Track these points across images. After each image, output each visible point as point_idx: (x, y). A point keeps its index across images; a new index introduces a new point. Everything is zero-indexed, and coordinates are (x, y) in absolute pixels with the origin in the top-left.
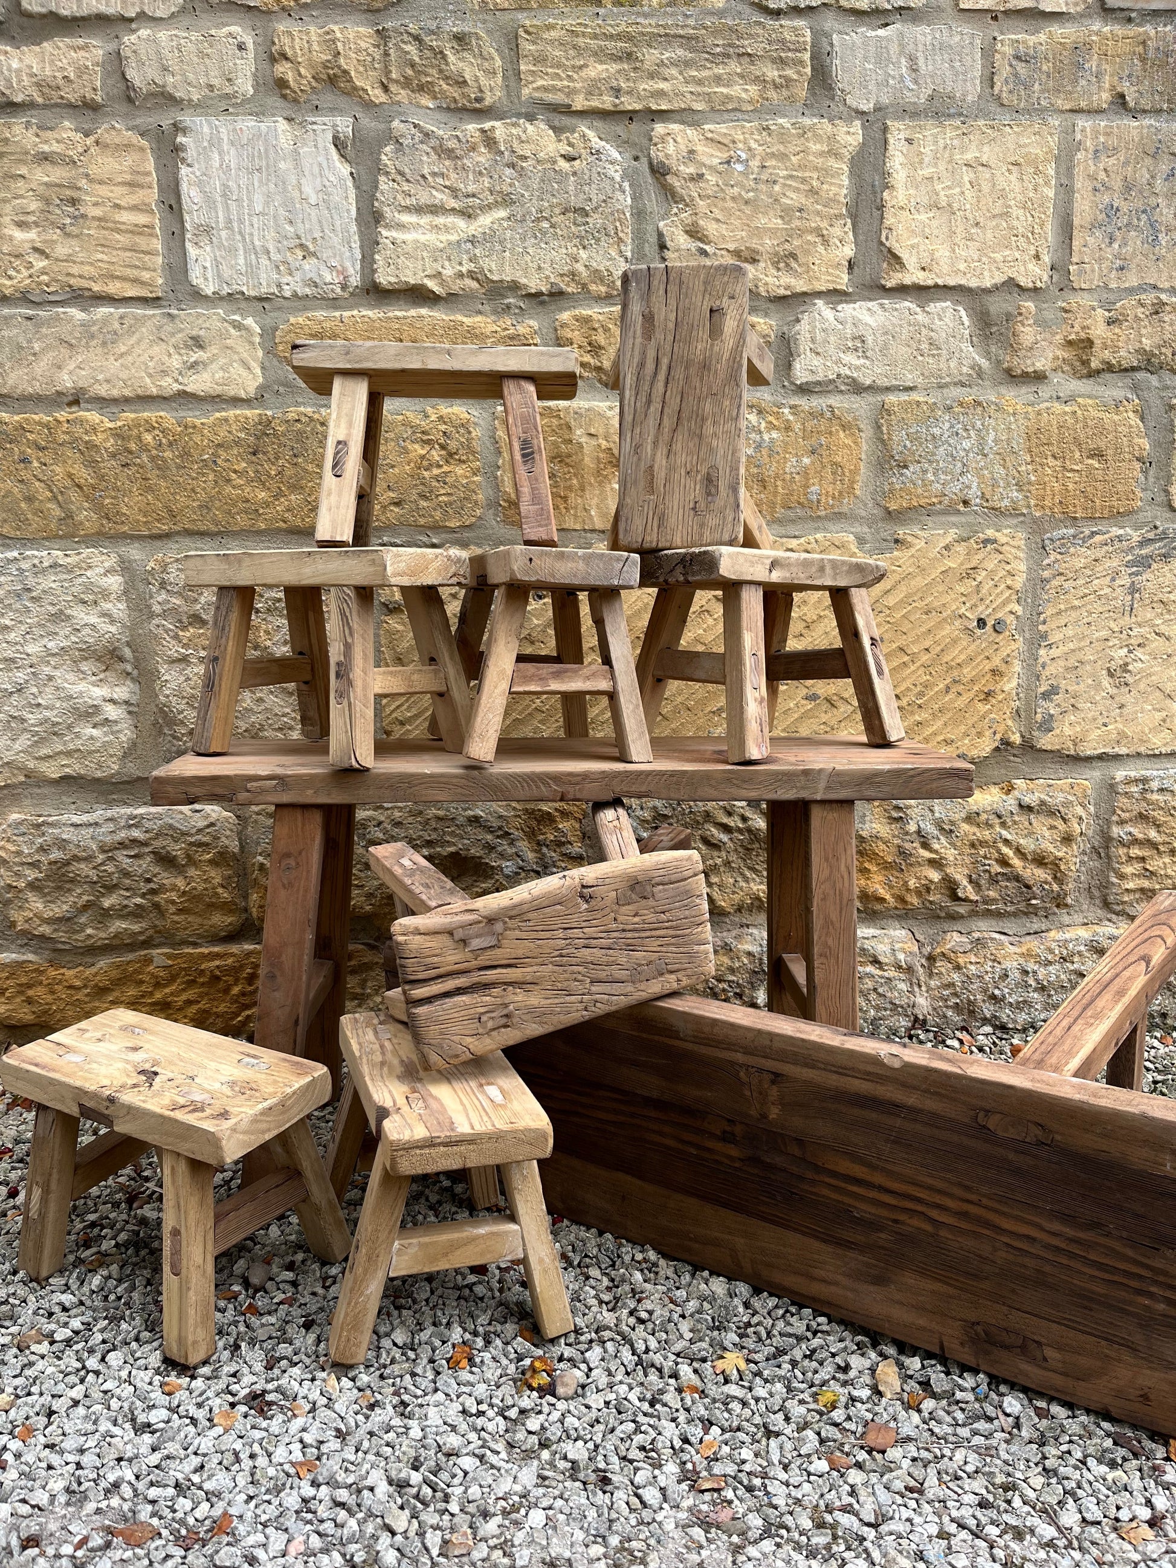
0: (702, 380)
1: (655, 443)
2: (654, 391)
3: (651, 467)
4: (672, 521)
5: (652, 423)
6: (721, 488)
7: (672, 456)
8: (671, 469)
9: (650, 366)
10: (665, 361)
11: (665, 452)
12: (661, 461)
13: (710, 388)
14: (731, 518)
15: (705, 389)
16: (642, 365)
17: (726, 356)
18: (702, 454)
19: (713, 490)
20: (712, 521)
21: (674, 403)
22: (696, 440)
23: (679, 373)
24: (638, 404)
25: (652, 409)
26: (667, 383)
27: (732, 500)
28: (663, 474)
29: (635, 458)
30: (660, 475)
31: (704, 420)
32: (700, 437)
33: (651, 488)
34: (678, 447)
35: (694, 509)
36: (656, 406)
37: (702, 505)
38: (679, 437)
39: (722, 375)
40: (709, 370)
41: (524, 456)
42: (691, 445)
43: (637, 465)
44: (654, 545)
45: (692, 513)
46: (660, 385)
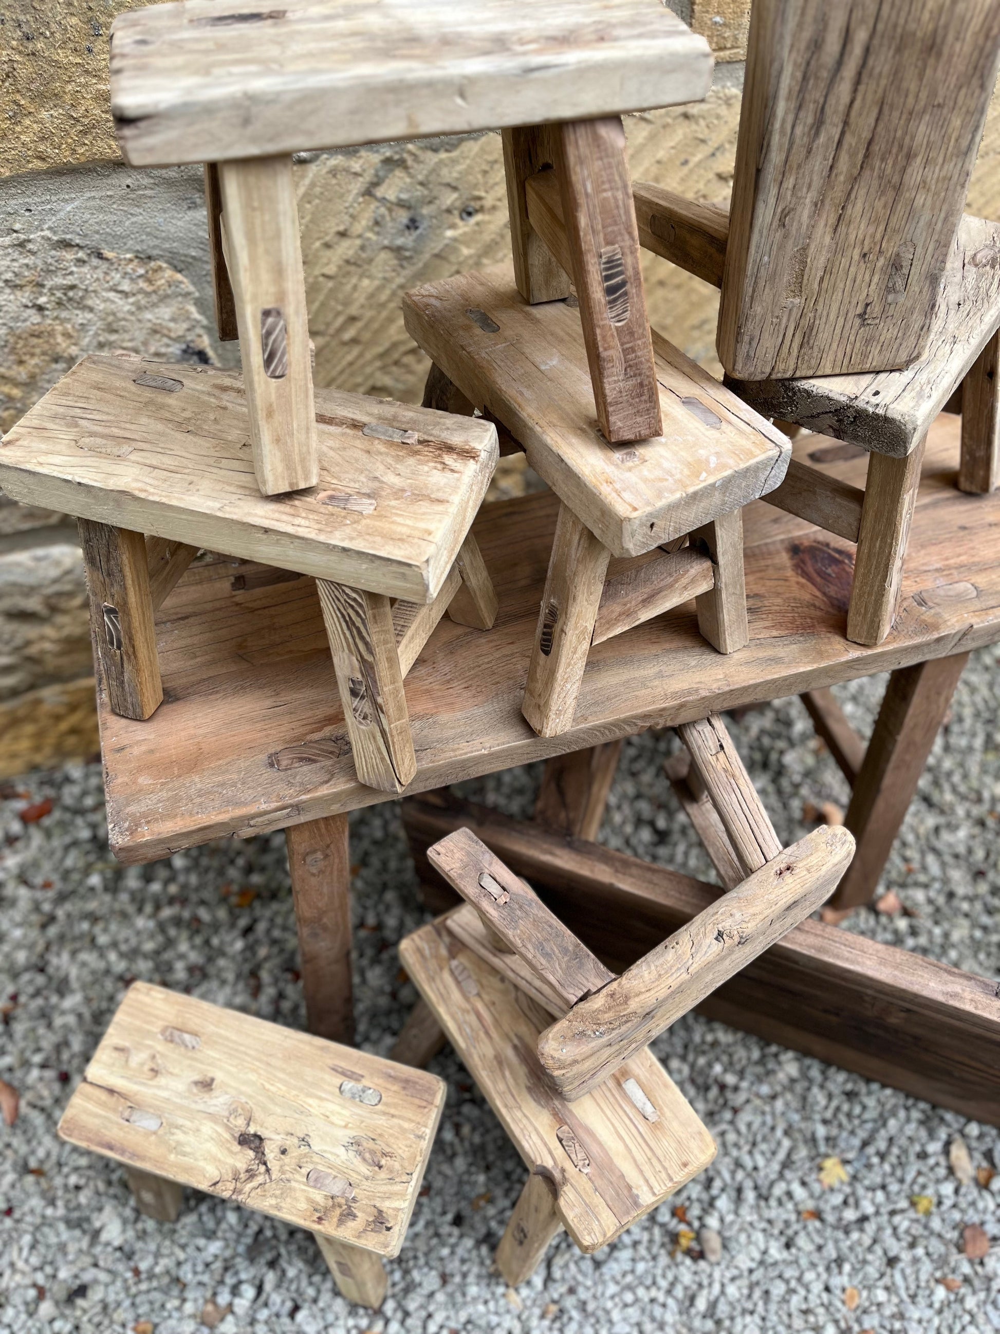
0: (921, 77)
1: (818, 206)
2: (832, 100)
3: (805, 249)
4: (823, 337)
5: (818, 164)
6: (913, 278)
7: (842, 229)
8: (838, 250)
9: (832, 45)
10: (861, 36)
11: (832, 220)
12: (823, 237)
13: (933, 93)
14: (917, 327)
15: (923, 95)
16: (816, 45)
17: (976, 23)
18: (894, 220)
19: (900, 283)
20: (887, 332)
21: (864, 123)
22: (891, 194)
23: (882, 63)
24: (799, 130)
25: (822, 139)
26: (858, 82)
27: (926, 295)
28: (822, 261)
29: (779, 235)
30: (818, 261)
31: (910, 156)
32: (898, 189)
33: (799, 286)
34: (856, 210)
35: (862, 316)
36: (832, 130)
37: (876, 309)
38: (861, 192)
39: (960, 65)
40: (939, 55)
41: (610, 291)
42: (879, 204)
43: (781, 247)
44: (788, 375)
45: (858, 321)
46: (844, 89)
